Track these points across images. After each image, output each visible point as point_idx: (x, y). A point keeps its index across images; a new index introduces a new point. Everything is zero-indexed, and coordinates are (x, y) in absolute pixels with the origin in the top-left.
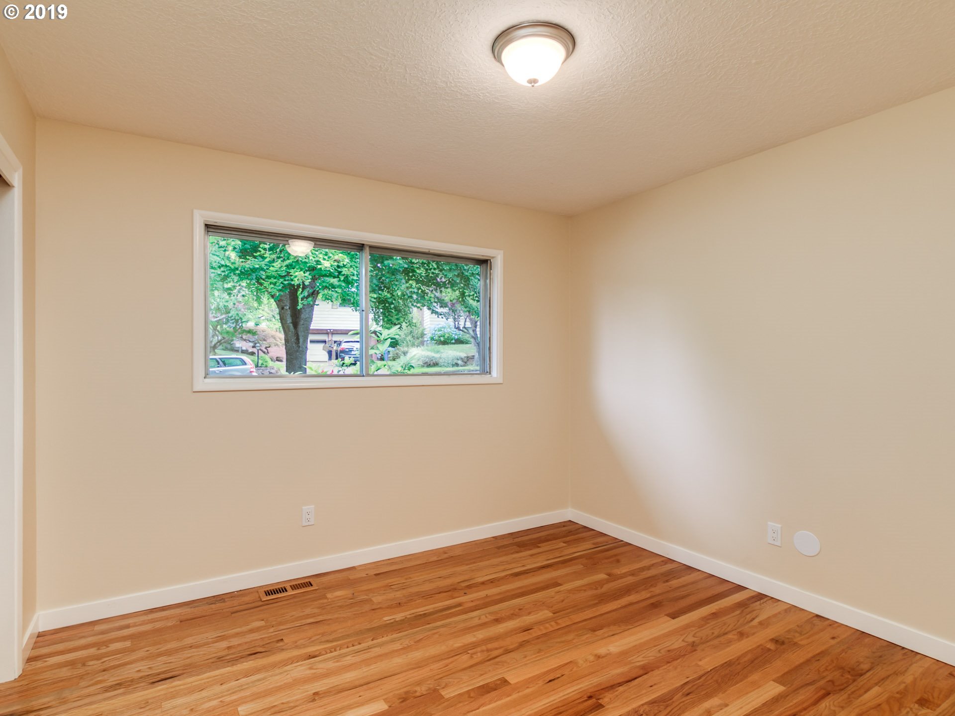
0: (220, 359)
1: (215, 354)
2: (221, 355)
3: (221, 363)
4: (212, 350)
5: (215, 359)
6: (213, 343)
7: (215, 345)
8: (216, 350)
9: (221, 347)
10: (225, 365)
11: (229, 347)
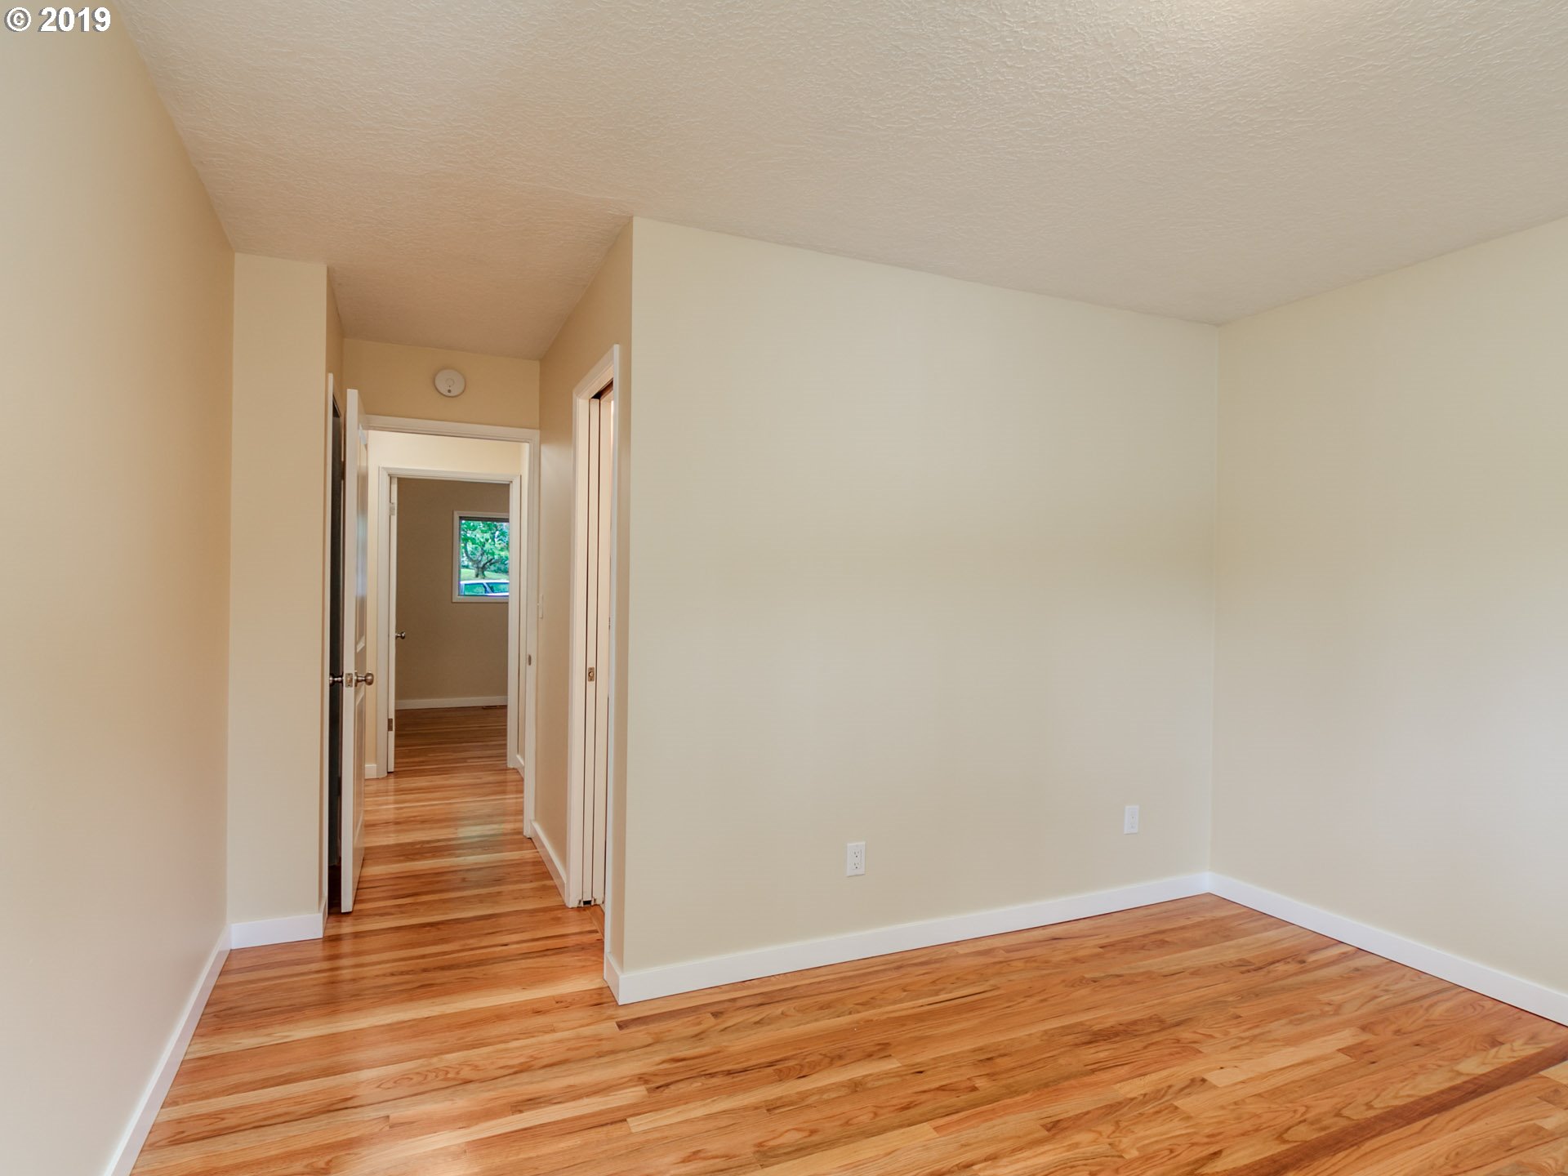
0: (487, 583)
1: (484, 577)
2: (490, 579)
3: (488, 589)
4: (480, 572)
5: (482, 584)
6: (482, 563)
7: (484, 565)
8: (485, 573)
9: (492, 567)
10: (492, 590)
11: (502, 567)
